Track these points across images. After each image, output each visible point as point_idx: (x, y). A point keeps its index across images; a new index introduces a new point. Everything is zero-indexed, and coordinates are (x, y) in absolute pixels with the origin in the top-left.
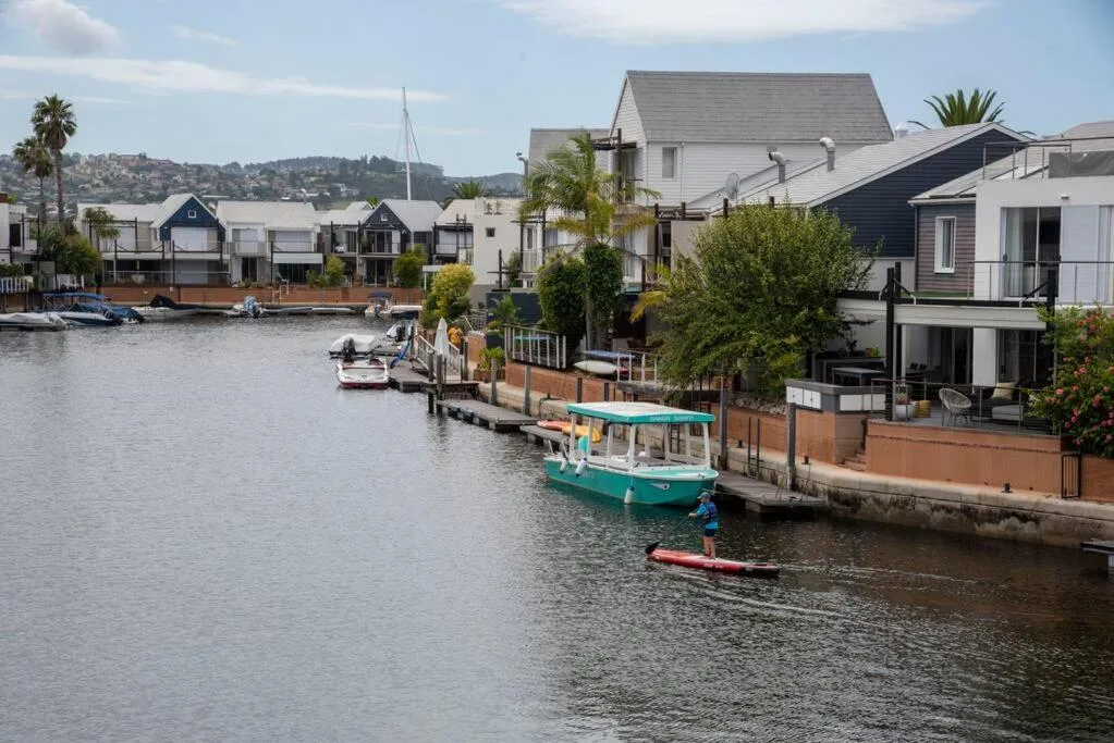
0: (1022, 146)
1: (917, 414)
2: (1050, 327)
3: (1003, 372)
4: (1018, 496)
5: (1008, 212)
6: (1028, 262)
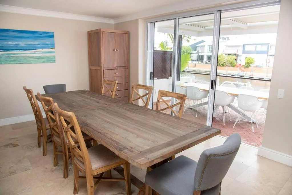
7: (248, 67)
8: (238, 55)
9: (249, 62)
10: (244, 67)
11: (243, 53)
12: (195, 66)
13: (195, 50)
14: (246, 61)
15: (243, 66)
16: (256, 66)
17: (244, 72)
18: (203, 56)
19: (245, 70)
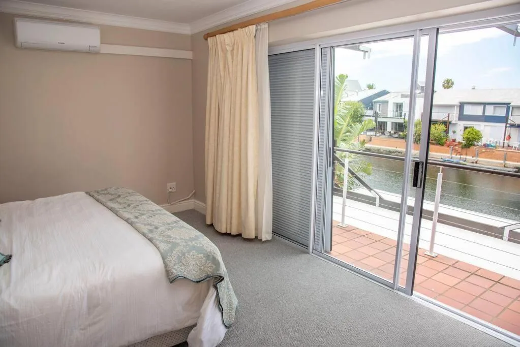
0: (389, 93)
1: (380, 136)
2: (404, 122)
3: (392, 129)
4: (398, 149)
5: (394, 103)
6: (397, 111)
7: (469, 147)
8: (450, 123)
9: (471, 139)
10: (460, 146)
11: (460, 119)
12: (370, 140)
13: (371, 108)
14: (465, 136)
15: (460, 143)
16: (485, 145)
17: (462, 156)
18: (385, 122)
19: (464, 151)
